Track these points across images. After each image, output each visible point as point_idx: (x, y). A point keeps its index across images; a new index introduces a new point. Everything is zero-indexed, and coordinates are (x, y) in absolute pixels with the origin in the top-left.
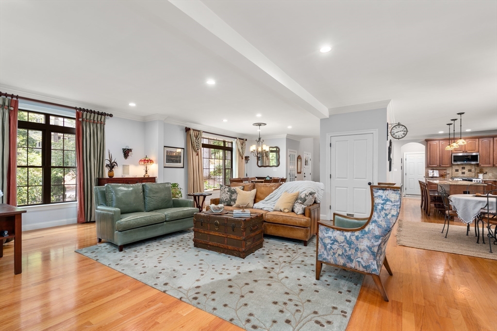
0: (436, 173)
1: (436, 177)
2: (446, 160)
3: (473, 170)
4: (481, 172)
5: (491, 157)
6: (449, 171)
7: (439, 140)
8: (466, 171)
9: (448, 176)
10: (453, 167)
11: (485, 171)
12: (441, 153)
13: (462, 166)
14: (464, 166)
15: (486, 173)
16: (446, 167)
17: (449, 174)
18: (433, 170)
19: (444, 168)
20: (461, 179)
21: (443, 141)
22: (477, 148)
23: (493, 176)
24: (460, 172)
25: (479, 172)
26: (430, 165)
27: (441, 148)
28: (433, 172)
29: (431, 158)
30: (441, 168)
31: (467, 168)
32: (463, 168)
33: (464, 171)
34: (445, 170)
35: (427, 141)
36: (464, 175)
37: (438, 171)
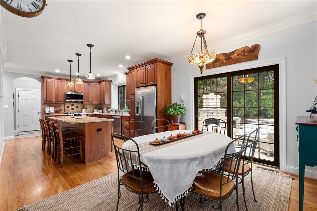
0: (52, 110)
1: (52, 113)
2: (61, 98)
3: (79, 106)
4: (84, 108)
5: (90, 97)
6: (62, 107)
7: (55, 79)
8: (74, 107)
9: (61, 111)
10: (66, 104)
11: (86, 107)
12: (56, 91)
13: (72, 103)
14: (73, 103)
15: (86, 109)
16: (60, 104)
17: (62, 110)
18: (50, 106)
19: (59, 105)
20: (73, 114)
21: (58, 80)
22: (82, 89)
23: (90, 110)
24: (70, 108)
25: (82, 108)
26: (46, 102)
27: (56, 86)
28: (49, 108)
29: (47, 95)
30: (56, 105)
31: (75, 104)
32: (73, 105)
33: (73, 107)
34: (59, 106)
35: (43, 78)
36: (73, 111)
37: (53, 107)
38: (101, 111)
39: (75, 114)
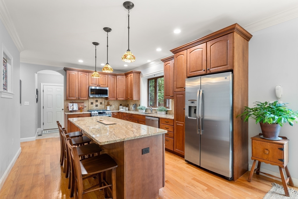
0: (75, 107)
1: (75, 111)
2: (85, 93)
3: (103, 102)
4: (108, 104)
5: (115, 91)
6: (86, 104)
7: (78, 71)
8: (98, 103)
9: (85, 108)
10: (90, 100)
11: (111, 103)
13: (96, 99)
14: (97, 99)
15: (111, 106)
16: (84, 100)
17: (86, 107)
18: (73, 103)
19: (82, 101)
20: (97, 112)
21: (82, 73)
22: (107, 83)
23: (115, 107)
24: (94, 104)
25: (107, 104)
26: (69, 98)
27: (79, 79)
28: (73, 105)
29: (70, 90)
30: (79, 101)
31: (100, 100)
32: (97, 101)
33: (97, 103)
34: (82, 103)
35: (66, 70)
36: (97, 108)
37: (77, 104)
38: (127, 108)
39: (99, 111)
